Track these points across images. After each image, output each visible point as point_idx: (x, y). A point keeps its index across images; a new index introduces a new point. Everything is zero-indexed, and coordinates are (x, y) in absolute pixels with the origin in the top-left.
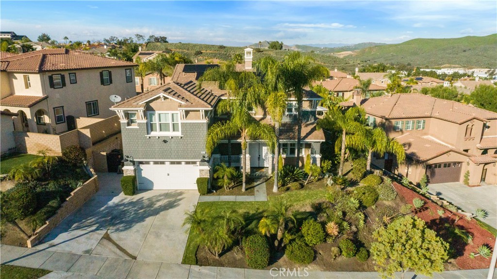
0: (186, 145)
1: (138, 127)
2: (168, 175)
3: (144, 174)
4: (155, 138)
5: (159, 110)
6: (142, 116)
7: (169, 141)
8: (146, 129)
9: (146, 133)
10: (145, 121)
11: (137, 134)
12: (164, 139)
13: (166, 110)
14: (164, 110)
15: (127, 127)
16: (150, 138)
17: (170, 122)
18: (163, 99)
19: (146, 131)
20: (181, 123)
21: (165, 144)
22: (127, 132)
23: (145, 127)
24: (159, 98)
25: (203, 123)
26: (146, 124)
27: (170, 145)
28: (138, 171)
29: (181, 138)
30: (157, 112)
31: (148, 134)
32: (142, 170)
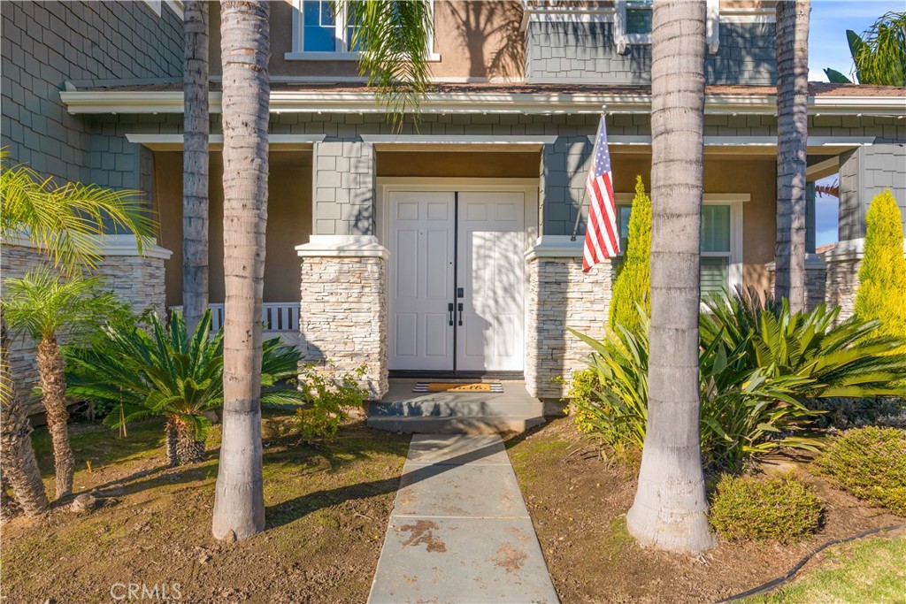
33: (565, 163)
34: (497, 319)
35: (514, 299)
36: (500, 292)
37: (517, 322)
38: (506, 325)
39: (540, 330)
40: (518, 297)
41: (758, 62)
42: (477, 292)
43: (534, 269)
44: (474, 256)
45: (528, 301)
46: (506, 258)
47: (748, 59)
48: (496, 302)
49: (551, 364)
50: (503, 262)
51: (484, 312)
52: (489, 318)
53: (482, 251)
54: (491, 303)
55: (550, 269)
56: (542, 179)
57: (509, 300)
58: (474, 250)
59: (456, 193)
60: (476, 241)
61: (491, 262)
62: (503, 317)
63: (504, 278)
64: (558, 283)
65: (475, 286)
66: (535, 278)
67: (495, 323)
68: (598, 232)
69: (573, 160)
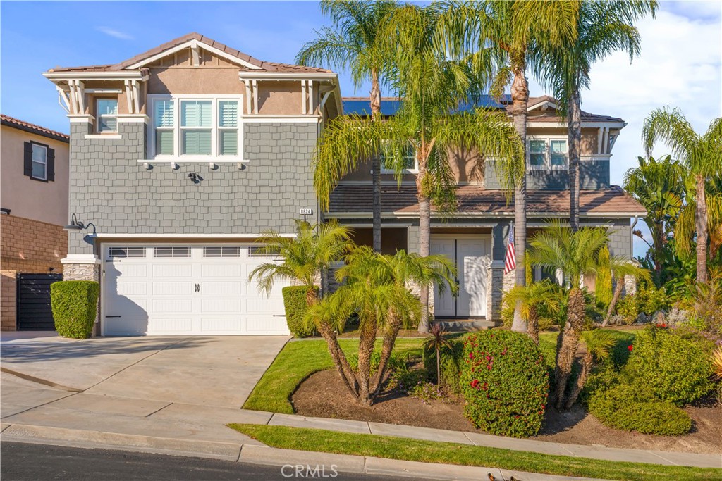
0: (256, 190)
1: (120, 137)
2: (197, 288)
3: (124, 288)
4: (165, 169)
5: (184, 90)
6: (133, 101)
7: (207, 177)
8: (142, 142)
9: (142, 154)
10: (140, 119)
11: (115, 156)
12: (191, 170)
13: (204, 92)
14: (197, 92)
15: (87, 136)
16: (151, 167)
17: (213, 125)
18: (196, 55)
19: (141, 148)
20: (245, 124)
21: (194, 188)
22: (85, 149)
23: (141, 135)
24: (185, 55)
25: (309, 124)
26: (142, 128)
27: (208, 190)
28: (106, 274)
29: (243, 167)
30: (177, 97)
31: (146, 157)
32: (119, 274)
33: (502, 234)
34: (476, 293)
35: (483, 285)
36: (477, 282)
37: (483, 294)
38: (479, 296)
39: (492, 295)
40: (484, 284)
41: (591, 178)
42: (467, 282)
43: (490, 272)
44: (465, 267)
45: (487, 284)
46: (479, 267)
47: (587, 176)
48: (475, 286)
49: (496, 307)
50: (478, 269)
51: (470, 291)
52: (472, 293)
53: (469, 265)
54: (473, 286)
55: (495, 273)
56: (492, 234)
57: (481, 286)
58: (465, 264)
59: (456, 240)
60: (466, 260)
61: (473, 269)
62: (478, 293)
63: (478, 276)
64: (498, 278)
65: (466, 279)
66: (490, 276)
67: (475, 295)
68: (509, 261)
69: (504, 232)
